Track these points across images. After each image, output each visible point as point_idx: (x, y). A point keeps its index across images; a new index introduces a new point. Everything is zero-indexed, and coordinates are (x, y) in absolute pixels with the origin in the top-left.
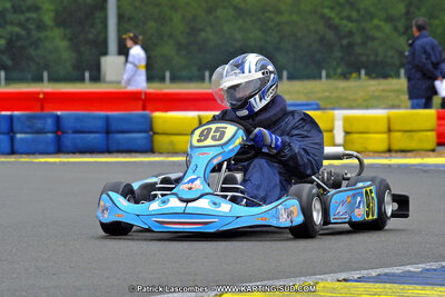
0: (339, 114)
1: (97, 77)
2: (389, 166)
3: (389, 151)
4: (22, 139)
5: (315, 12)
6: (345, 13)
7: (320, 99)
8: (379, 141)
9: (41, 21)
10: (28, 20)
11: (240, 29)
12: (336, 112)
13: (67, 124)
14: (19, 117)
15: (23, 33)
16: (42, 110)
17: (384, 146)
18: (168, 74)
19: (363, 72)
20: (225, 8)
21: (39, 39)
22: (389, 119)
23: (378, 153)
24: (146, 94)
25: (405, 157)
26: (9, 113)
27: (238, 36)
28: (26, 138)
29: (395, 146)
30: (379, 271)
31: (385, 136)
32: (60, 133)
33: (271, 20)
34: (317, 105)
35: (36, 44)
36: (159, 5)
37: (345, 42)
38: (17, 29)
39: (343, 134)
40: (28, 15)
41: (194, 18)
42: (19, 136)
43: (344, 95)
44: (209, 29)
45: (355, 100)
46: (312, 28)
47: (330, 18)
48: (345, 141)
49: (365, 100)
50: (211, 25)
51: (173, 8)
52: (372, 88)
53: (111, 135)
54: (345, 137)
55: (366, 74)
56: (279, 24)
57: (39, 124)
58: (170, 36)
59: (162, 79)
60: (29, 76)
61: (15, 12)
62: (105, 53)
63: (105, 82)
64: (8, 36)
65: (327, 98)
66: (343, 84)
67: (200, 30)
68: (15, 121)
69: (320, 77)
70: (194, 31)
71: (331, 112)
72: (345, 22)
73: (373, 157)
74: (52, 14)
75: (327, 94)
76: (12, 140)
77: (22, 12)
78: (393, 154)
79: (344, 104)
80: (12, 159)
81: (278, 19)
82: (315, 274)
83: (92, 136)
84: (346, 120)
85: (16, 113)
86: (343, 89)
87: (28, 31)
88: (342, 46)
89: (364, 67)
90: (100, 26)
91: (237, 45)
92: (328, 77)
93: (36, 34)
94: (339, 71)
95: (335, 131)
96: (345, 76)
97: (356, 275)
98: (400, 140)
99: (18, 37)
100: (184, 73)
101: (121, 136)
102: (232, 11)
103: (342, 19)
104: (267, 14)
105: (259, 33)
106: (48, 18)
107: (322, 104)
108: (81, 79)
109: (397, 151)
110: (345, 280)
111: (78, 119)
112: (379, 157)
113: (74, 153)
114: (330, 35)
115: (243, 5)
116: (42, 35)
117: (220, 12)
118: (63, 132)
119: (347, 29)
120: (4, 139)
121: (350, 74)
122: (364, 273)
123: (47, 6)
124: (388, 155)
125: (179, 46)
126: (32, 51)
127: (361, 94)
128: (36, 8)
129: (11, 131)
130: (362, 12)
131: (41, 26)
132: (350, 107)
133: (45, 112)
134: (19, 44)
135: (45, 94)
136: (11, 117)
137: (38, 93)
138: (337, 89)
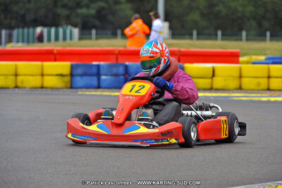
11: (241, 5)
18: (195, 33)
27: (240, 9)
32: (127, 76)
35: (114, 13)
44: (221, 5)
50: (222, 3)
56: (264, 3)
57: (114, 70)
58: (198, 8)
70: (211, 6)
80: (98, 93)
87: (109, 4)
90: (153, 2)
91: (239, 15)
100: (207, 31)
105: (251, 9)
116: (118, 7)
118: (129, 75)
125: (203, 15)
126: (110, 17)
131: (117, 2)
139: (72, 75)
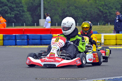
0: (103, 35)
1: (38, 25)
2: (116, 49)
3: (116, 45)
4: (18, 41)
5: (96, 7)
6: (104, 8)
7: (97, 31)
8: (113, 42)
9: (23, 10)
10: (20, 10)
11: (76, 12)
12: (102, 34)
13: (30, 37)
14: (17, 36)
15: (19, 13)
16: (24, 34)
17: (115, 43)
18: (57, 24)
19: (109, 23)
20: (72, 6)
21: (23, 15)
22: (116, 36)
23: (113, 45)
24: (51, 29)
25: (120, 46)
26: (15, 34)
27: (76, 14)
28: (20, 41)
29: (118, 43)
30: (114, 78)
31: (115, 41)
32: (28, 40)
33: (85, 10)
34: (97, 32)
36: (55, 6)
37: (104, 15)
38: (17, 12)
39: (104, 40)
40: (20, 8)
41: (64, 9)
42: (18, 40)
43: (104, 30)
44: (68, 12)
45: (107, 31)
46: (96, 12)
47: (100, 9)
48: (104, 42)
49: (110, 31)
50: (68, 11)
51: (59, 6)
52: (111, 28)
53: (42, 40)
54: (104, 41)
55: (110, 24)
56: (86, 11)
57: (23, 37)
58: (58, 14)
59: (55, 25)
60: (20, 24)
61: (16, 8)
62: (40, 18)
63: (40, 26)
64: (15, 14)
65: (99, 30)
66: (104, 27)
67: (66, 12)
68: (17, 37)
69: (98, 25)
70: (64, 12)
71: (100, 34)
72: (104, 10)
73: (112, 46)
74: (26, 8)
75: (99, 29)
76: (16, 41)
77: (18, 8)
78: (117, 46)
79: (104, 32)
80: (16, 47)
81: (87, 9)
82: (96, 78)
83: (37, 40)
84: (105, 36)
85: (17, 34)
86: (104, 28)
87: (20, 12)
88: (104, 16)
89: (109, 22)
90: (39, 11)
91: (76, 16)
92: (100, 25)
93: (22, 14)
94: (103, 23)
95: (102, 39)
96: (104, 24)
97: (107, 79)
98: (119, 42)
99: (17, 14)
101: (44, 40)
102: (74, 7)
103: (103, 9)
104: (84, 8)
105: (81, 13)
106: (25, 9)
107: (98, 32)
108: (34, 25)
109: (118, 45)
110: (104, 80)
111: (33, 36)
112: (114, 46)
113: (32, 45)
114: (100, 13)
115: (77, 6)
116: (24, 14)
117: (71, 7)
118: (29, 40)
119: (105, 12)
120: (14, 41)
121: (106, 24)
122: (110, 78)
123: (25, 6)
124: (116, 46)
125: (60, 16)
126: (21, 18)
127: (109, 29)
128: (22, 7)
129: (16, 39)
130: (109, 7)
131: (23, 11)
132: (106, 33)
133: (25, 34)
134: (18, 16)
135: (24, 29)
136: (16, 35)
137: (23, 29)
138: (102, 28)
139: (3, 40)
